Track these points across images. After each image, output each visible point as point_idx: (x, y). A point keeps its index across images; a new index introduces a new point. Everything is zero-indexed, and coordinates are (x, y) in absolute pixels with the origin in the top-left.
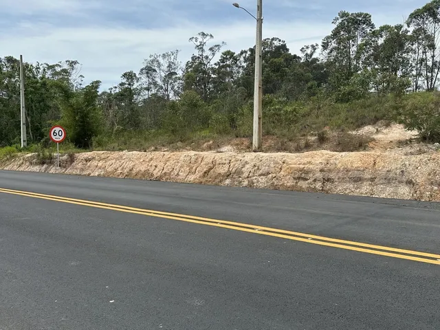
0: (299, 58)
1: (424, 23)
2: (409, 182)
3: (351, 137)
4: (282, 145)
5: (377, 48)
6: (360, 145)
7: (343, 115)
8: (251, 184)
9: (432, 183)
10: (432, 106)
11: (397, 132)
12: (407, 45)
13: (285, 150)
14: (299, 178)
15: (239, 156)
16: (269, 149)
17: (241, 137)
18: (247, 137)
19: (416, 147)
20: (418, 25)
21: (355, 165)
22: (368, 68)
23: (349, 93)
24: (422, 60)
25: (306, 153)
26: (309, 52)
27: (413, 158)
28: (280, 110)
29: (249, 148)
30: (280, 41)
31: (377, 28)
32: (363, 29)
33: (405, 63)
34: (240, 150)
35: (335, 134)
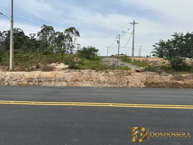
0: (29, 37)
1: (69, 33)
2: (66, 81)
3: (48, 67)
4: (23, 69)
5: (55, 38)
6: (51, 70)
7: (45, 59)
8: (9, 84)
9: (72, 81)
10: (72, 58)
11: (62, 66)
12: (65, 39)
13: (24, 71)
15: (3, 73)
16: (17, 70)
17: (4, 65)
18: (7, 65)
19: (68, 70)
20: (68, 33)
21: (49, 76)
22: (53, 44)
23: (47, 52)
24: (69, 44)
25: (32, 72)
26: (32, 36)
27: (67, 74)
28: (21, 55)
29: (8, 70)
30: (21, 30)
31: (56, 32)
32: (51, 31)
33: (64, 44)
34: (4, 71)
35: (42, 65)
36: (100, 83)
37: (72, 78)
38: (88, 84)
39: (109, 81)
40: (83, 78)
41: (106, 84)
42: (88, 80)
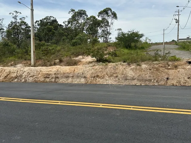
1: (104, 16)
2: (85, 77)
4: (45, 63)
6: (75, 64)
8: (25, 81)
9: (91, 77)
14: (46, 77)
17: (27, 60)
18: (29, 60)
23: (75, 43)
25: (50, 67)
30: (54, 18)
32: (84, 16)
36: (126, 79)
37: (93, 73)
38: (110, 81)
39: (140, 78)
40: (105, 73)
41: (136, 81)
42: (111, 76)
